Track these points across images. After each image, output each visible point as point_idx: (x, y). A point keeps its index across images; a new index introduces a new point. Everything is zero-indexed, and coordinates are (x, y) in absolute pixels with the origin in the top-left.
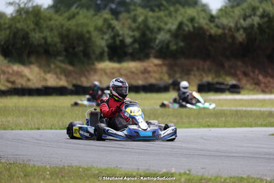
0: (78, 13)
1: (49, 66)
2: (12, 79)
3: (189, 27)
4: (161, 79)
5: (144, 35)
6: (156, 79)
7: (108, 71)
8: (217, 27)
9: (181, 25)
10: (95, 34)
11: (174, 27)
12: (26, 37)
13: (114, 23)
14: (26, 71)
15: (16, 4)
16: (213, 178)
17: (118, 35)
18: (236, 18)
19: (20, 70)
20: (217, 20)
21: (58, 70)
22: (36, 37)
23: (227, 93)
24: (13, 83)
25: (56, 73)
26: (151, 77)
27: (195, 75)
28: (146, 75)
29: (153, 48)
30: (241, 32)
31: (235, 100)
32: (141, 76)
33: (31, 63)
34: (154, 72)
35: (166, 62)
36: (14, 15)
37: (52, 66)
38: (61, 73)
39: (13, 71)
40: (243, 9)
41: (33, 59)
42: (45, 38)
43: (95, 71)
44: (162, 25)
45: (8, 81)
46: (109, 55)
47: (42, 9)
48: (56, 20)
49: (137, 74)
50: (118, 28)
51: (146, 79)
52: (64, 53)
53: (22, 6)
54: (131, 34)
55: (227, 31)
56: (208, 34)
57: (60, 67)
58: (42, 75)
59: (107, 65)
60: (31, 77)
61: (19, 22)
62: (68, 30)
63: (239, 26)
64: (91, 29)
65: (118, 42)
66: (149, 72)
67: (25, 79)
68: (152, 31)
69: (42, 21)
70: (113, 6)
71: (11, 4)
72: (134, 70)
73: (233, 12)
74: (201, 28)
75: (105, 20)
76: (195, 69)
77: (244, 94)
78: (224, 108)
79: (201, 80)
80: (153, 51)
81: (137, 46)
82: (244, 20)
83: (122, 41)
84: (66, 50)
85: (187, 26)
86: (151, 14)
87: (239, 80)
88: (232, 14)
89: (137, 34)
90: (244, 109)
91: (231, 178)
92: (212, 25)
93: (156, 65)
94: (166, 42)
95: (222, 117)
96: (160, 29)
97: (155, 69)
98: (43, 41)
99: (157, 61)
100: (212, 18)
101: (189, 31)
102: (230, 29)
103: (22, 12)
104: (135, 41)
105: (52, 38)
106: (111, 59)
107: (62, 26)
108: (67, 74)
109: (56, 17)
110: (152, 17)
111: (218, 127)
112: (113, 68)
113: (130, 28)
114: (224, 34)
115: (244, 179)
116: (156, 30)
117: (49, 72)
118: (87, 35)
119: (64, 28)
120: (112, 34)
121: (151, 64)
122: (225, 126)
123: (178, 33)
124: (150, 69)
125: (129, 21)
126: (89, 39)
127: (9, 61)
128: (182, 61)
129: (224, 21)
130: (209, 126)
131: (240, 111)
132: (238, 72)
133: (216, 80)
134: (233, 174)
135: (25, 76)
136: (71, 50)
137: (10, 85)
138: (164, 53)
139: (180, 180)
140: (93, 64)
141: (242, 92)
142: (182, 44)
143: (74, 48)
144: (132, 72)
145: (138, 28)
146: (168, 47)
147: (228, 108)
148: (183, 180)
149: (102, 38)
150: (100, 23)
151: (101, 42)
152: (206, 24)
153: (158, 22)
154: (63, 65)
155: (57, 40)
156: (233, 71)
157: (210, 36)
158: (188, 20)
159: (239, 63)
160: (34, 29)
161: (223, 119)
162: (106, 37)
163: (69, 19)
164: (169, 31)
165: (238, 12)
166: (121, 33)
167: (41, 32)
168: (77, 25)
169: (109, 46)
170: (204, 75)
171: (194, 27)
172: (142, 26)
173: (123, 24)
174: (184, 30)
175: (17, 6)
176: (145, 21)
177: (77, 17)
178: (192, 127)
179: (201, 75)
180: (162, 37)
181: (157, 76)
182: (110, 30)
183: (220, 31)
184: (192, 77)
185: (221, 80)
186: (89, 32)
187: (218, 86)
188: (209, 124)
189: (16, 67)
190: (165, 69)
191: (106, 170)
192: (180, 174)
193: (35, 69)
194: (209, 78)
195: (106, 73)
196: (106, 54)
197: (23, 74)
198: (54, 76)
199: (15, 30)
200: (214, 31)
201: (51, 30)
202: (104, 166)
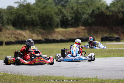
0: (47, 6)
1: (34, 30)
2: (17, 36)
3: (97, 12)
4: (85, 36)
5: (76, 16)
6: (82, 36)
7: (60, 32)
8: (110, 11)
9: (93, 11)
10: (54, 16)
11: (90, 12)
12: (23, 17)
13: (63, 10)
14: (23, 33)
15: (19, 2)
16: (107, 80)
17: (65, 16)
18: (119, 7)
19: (21, 32)
20: (110, 8)
21: (38, 32)
22: (28, 17)
23: (115, 41)
24: (17, 38)
25: (37, 34)
26: (80, 35)
27: (100, 34)
28: (78, 34)
29: (80, 21)
30: (121, 13)
31: (118, 45)
32: (75, 34)
33: (26, 29)
34: (82, 33)
35: (87, 28)
36: (18, 8)
37: (35, 30)
38: (39, 34)
39: (18, 33)
40: (121, 3)
41: (26, 27)
42: (32, 18)
43: (55, 32)
44: (85, 11)
45: (16, 38)
46: (61, 25)
47: (31, 5)
48: (37, 10)
49: (74, 34)
50: (65, 13)
51: (78, 35)
52: (41, 25)
53: (21, 3)
54: (71, 15)
55: (114, 13)
56: (106, 15)
57: (39, 31)
58: (31, 34)
59: (60, 30)
60: (26, 35)
61: (20, 11)
62: (42, 14)
63: (120, 11)
64: (53, 13)
65: (65, 19)
66: (79, 33)
67: (23, 36)
68: (80, 14)
69: (30, 10)
70: (63, 3)
71: (16, 3)
72: (72, 32)
73: (117, 4)
74: (102, 12)
75: (59, 9)
76: (100, 31)
77: (122, 42)
78: (113, 48)
79: (103, 36)
80: (81, 23)
81: (73, 21)
82: (122, 8)
83: (67, 19)
84: (41, 23)
85: (96, 11)
86: (79, 6)
87: (120, 36)
88: (116, 6)
89: (73, 15)
90: (122, 48)
91: (115, 80)
92: (107, 11)
93: (82, 29)
94: (87, 19)
95: (112, 52)
96: (84, 13)
97: (82, 31)
98: (31, 19)
99: (82, 28)
100: (107, 8)
101: (97, 14)
102: (116, 12)
103: (22, 6)
104: (72, 18)
105: (35, 17)
106: (62, 27)
107: (40, 12)
108: (42, 34)
109: (37, 8)
110: (80, 8)
111: (110, 57)
112: (63, 31)
113: (70, 13)
114: (113, 15)
115: (121, 80)
116: (82, 13)
117: (34, 33)
118: (51, 16)
119: (41, 13)
120: (62, 16)
121: (80, 29)
122: (113, 57)
123: (92, 15)
124: (79, 31)
125: (70, 9)
126: (52, 18)
127: (16, 29)
128: (94, 27)
129: (113, 9)
130: (106, 57)
131: (120, 49)
132: (120, 32)
133: (109, 36)
134: (116, 78)
135: (23, 35)
136: (44, 23)
137: (16, 39)
138: (86, 24)
139: (92, 81)
140: (54, 29)
141: (121, 41)
142: (94, 20)
143: (45, 22)
144: (72, 33)
145: (74, 13)
146: (87, 21)
147: (115, 48)
148: (94, 81)
149: (58, 18)
150: (57, 10)
151: (57, 19)
152: (105, 10)
153: (83, 10)
154: (40, 30)
155: (37, 19)
156: (117, 31)
157: (107, 16)
158: (96, 9)
159: (120, 28)
160: (27, 14)
161: (113, 53)
162: (60, 17)
163: (43, 9)
164: (88, 14)
165: (119, 4)
166: (66, 15)
167: (30, 15)
168: (46, 12)
169: (61, 21)
170: (104, 34)
171: (99, 12)
172: (76, 12)
173: (67, 11)
174: (95, 13)
175: (19, 3)
176: (77, 9)
177: (46, 8)
178: (98, 57)
179: (103, 34)
180: (85, 16)
181: (83, 34)
182: (61, 14)
183: (111, 13)
184: (99, 34)
185: (111, 36)
186: (52, 15)
187: (110, 38)
188: (106, 55)
189: (19, 31)
190: (86, 31)
191: (59, 77)
192: (92, 79)
193: (28, 32)
194: (106, 35)
195: (60, 33)
196: (59, 25)
197: (22, 34)
198: (36, 35)
199: (18, 14)
200: (108, 13)
201: (35, 14)
202: (58, 76)
